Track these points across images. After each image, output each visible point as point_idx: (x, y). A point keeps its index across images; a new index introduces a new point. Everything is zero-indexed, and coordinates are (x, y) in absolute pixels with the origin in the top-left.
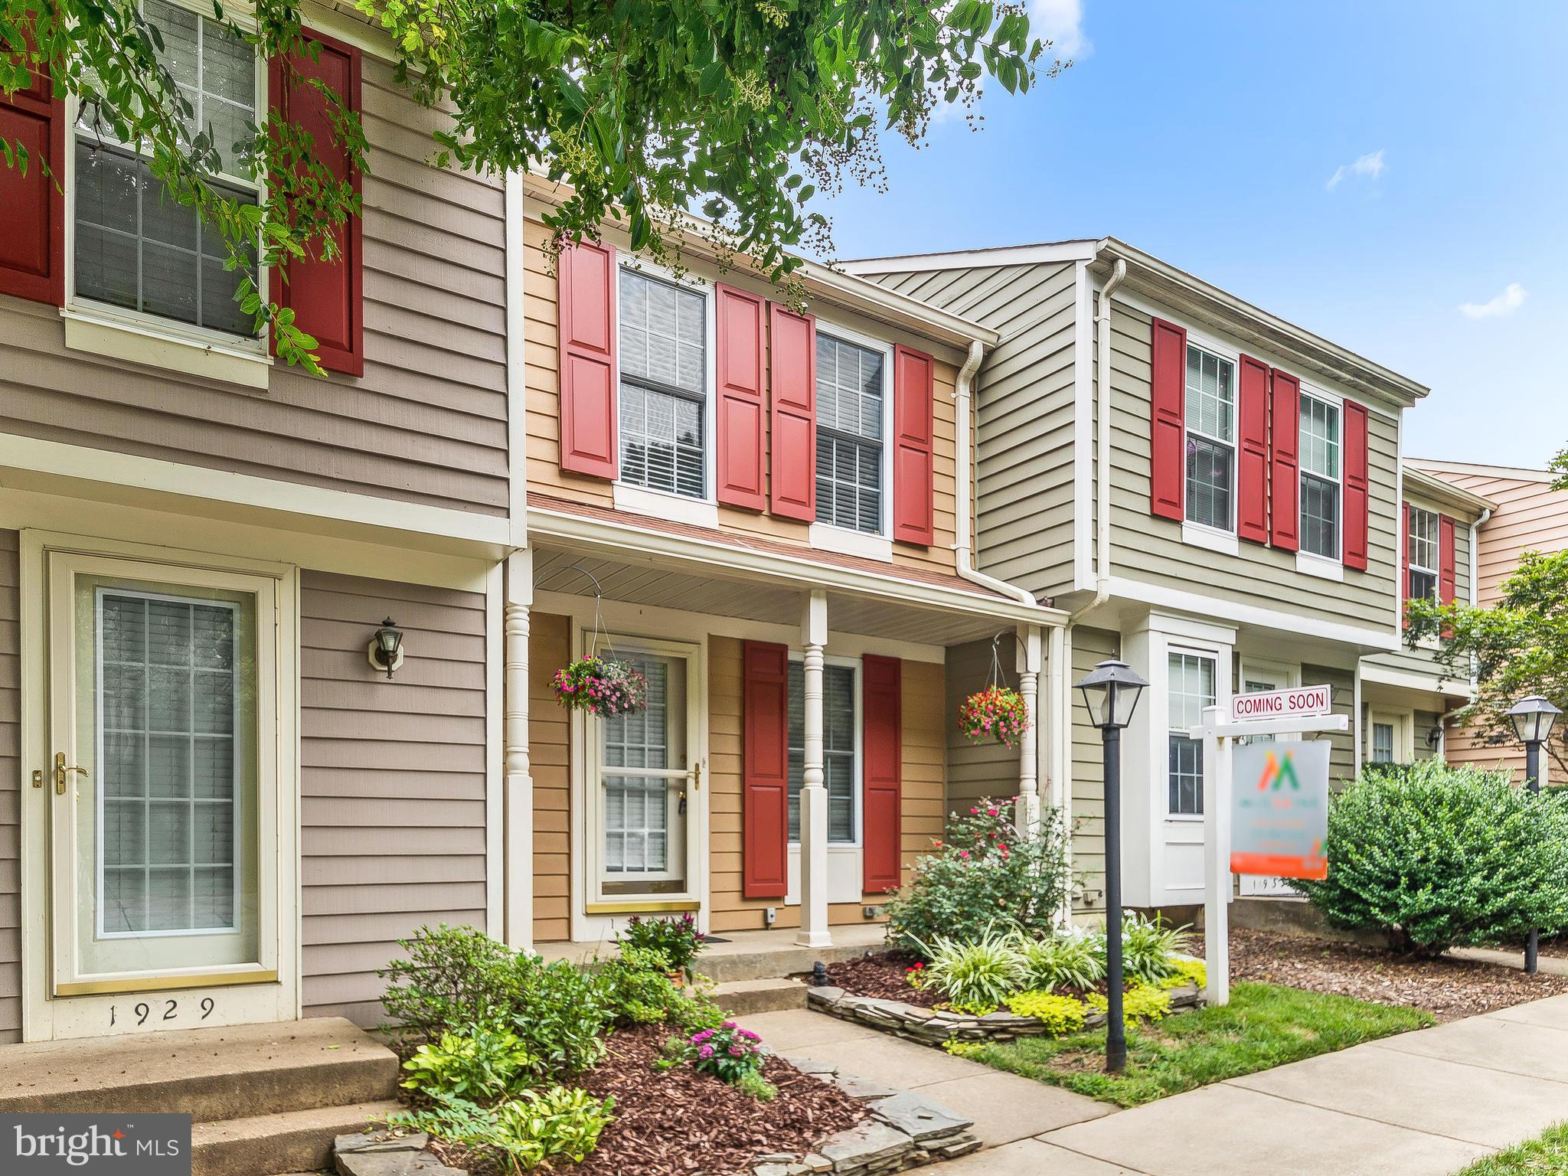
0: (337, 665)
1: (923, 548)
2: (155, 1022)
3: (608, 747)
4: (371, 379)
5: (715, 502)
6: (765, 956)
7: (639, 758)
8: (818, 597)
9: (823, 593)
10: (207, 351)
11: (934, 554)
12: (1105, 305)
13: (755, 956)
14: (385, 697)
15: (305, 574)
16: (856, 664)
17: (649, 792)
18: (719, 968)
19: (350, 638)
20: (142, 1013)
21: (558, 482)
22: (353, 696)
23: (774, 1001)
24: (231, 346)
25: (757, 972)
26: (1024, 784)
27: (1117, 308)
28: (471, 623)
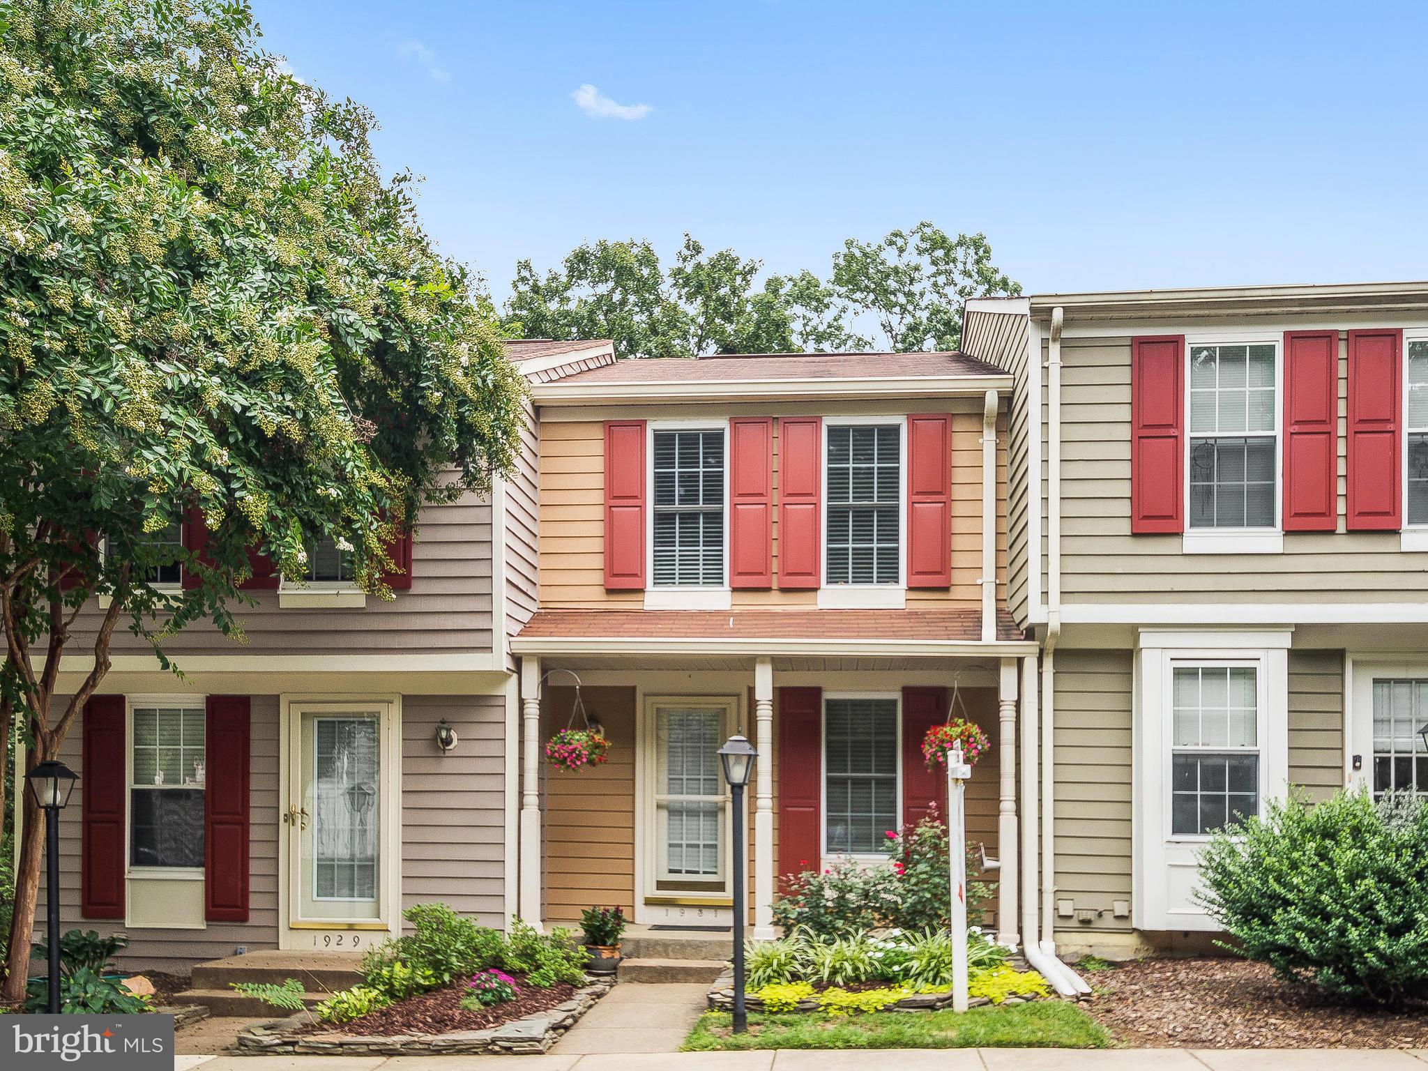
0: (420, 748)
1: (946, 589)
2: (333, 947)
3: (670, 779)
4: (417, 588)
5: (730, 589)
6: (710, 943)
7: (696, 786)
8: (763, 662)
9: (769, 659)
10: (337, 594)
11: (956, 593)
12: (1055, 349)
13: (701, 942)
14: (448, 765)
15: (404, 697)
16: (897, 696)
17: (687, 812)
18: (670, 949)
19: (428, 732)
20: (327, 940)
21: (605, 598)
22: (428, 766)
23: (692, 975)
24: (349, 588)
25: (703, 954)
26: (1003, 806)
27: (1067, 345)
28: (494, 715)
